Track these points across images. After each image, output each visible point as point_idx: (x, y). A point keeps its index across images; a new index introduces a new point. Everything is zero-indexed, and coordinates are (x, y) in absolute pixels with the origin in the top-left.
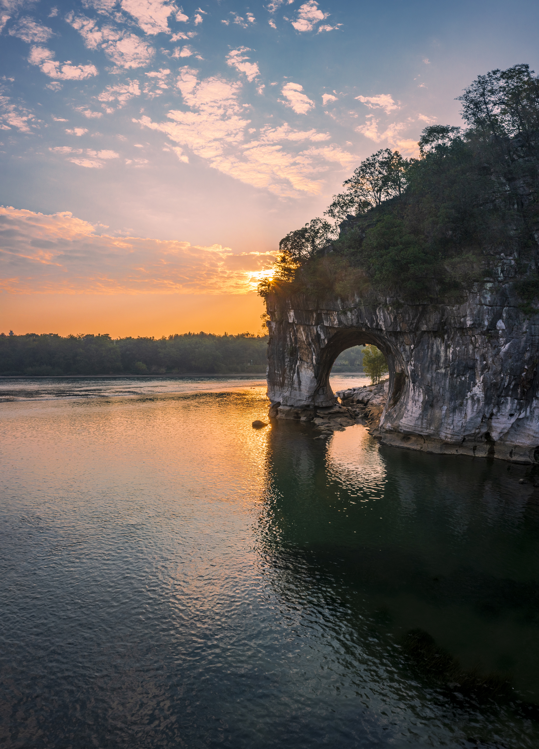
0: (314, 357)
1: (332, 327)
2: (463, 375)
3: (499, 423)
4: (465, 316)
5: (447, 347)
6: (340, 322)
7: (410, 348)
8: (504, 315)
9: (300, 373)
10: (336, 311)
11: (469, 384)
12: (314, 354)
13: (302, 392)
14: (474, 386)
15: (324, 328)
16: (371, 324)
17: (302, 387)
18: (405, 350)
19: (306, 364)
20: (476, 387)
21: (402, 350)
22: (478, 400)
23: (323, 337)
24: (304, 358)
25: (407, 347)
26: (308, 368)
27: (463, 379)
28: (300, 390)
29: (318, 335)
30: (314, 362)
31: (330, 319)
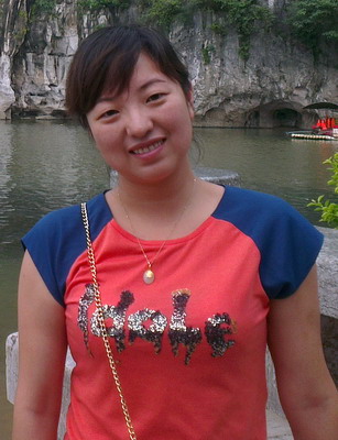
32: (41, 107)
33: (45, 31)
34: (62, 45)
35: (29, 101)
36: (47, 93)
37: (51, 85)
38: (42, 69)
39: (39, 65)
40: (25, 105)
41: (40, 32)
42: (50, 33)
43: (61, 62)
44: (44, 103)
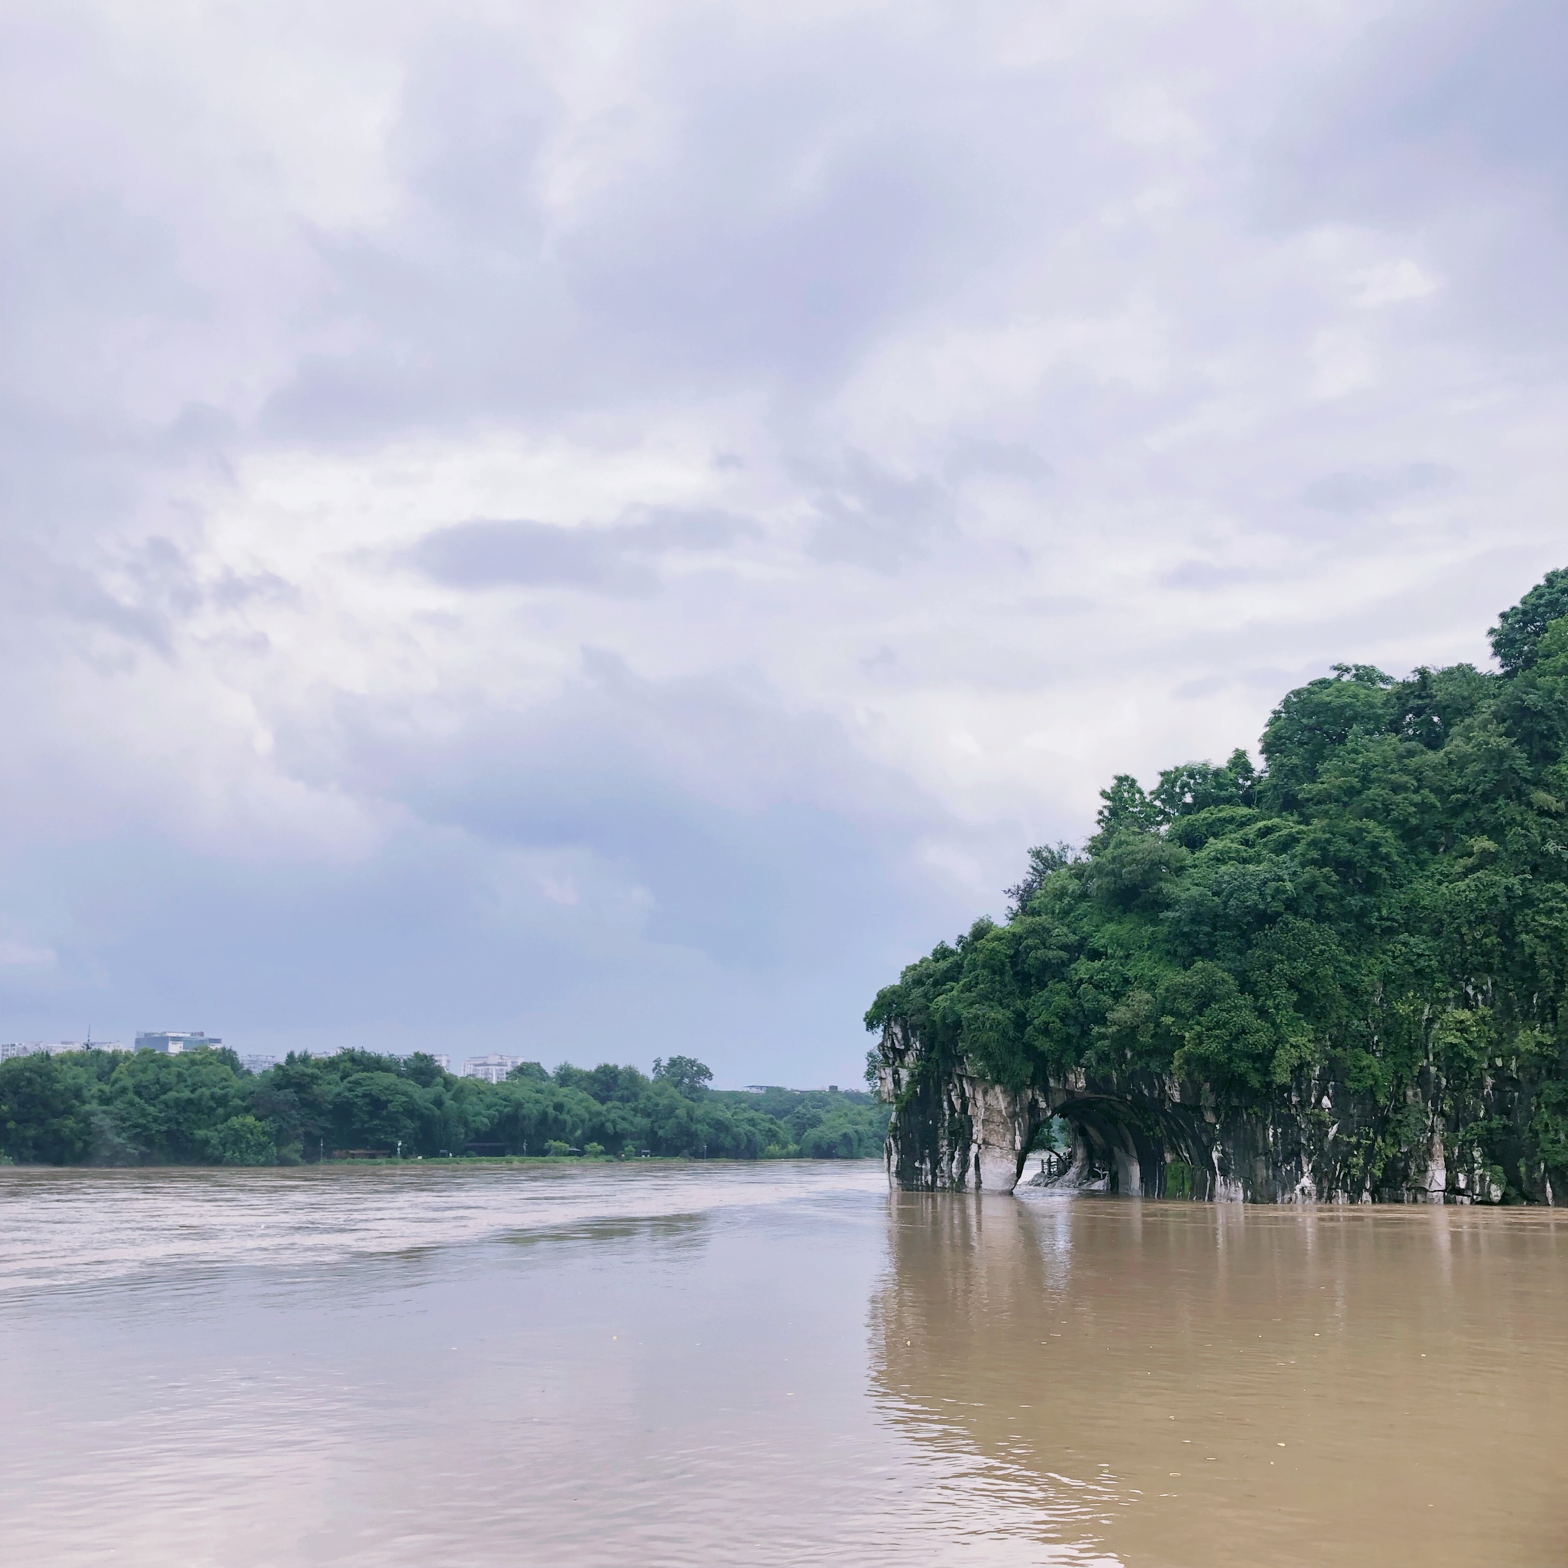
0: (1018, 1138)
1: (1071, 1092)
2: (1289, 1164)
6: (1092, 1084)
7: (1215, 1127)
8: (1330, 1091)
9: (981, 1166)
10: (1082, 1067)
11: (1297, 1174)
12: (1017, 1133)
14: (1302, 1177)
15: (1046, 1090)
16: (1151, 1092)
18: (1206, 1131)
19: (998, 1150)
20: (1305, 1177)
21: (1202, 1129)
22: (1310, 1194)
23: (1043, 1104)
24: (993, 1140)
25: (1210, 1127)
26: (1001, 1157)
27: (1289, 1168)
29: (1035, 1102)
30: (1018, 1146)
31: (1066, 1079)
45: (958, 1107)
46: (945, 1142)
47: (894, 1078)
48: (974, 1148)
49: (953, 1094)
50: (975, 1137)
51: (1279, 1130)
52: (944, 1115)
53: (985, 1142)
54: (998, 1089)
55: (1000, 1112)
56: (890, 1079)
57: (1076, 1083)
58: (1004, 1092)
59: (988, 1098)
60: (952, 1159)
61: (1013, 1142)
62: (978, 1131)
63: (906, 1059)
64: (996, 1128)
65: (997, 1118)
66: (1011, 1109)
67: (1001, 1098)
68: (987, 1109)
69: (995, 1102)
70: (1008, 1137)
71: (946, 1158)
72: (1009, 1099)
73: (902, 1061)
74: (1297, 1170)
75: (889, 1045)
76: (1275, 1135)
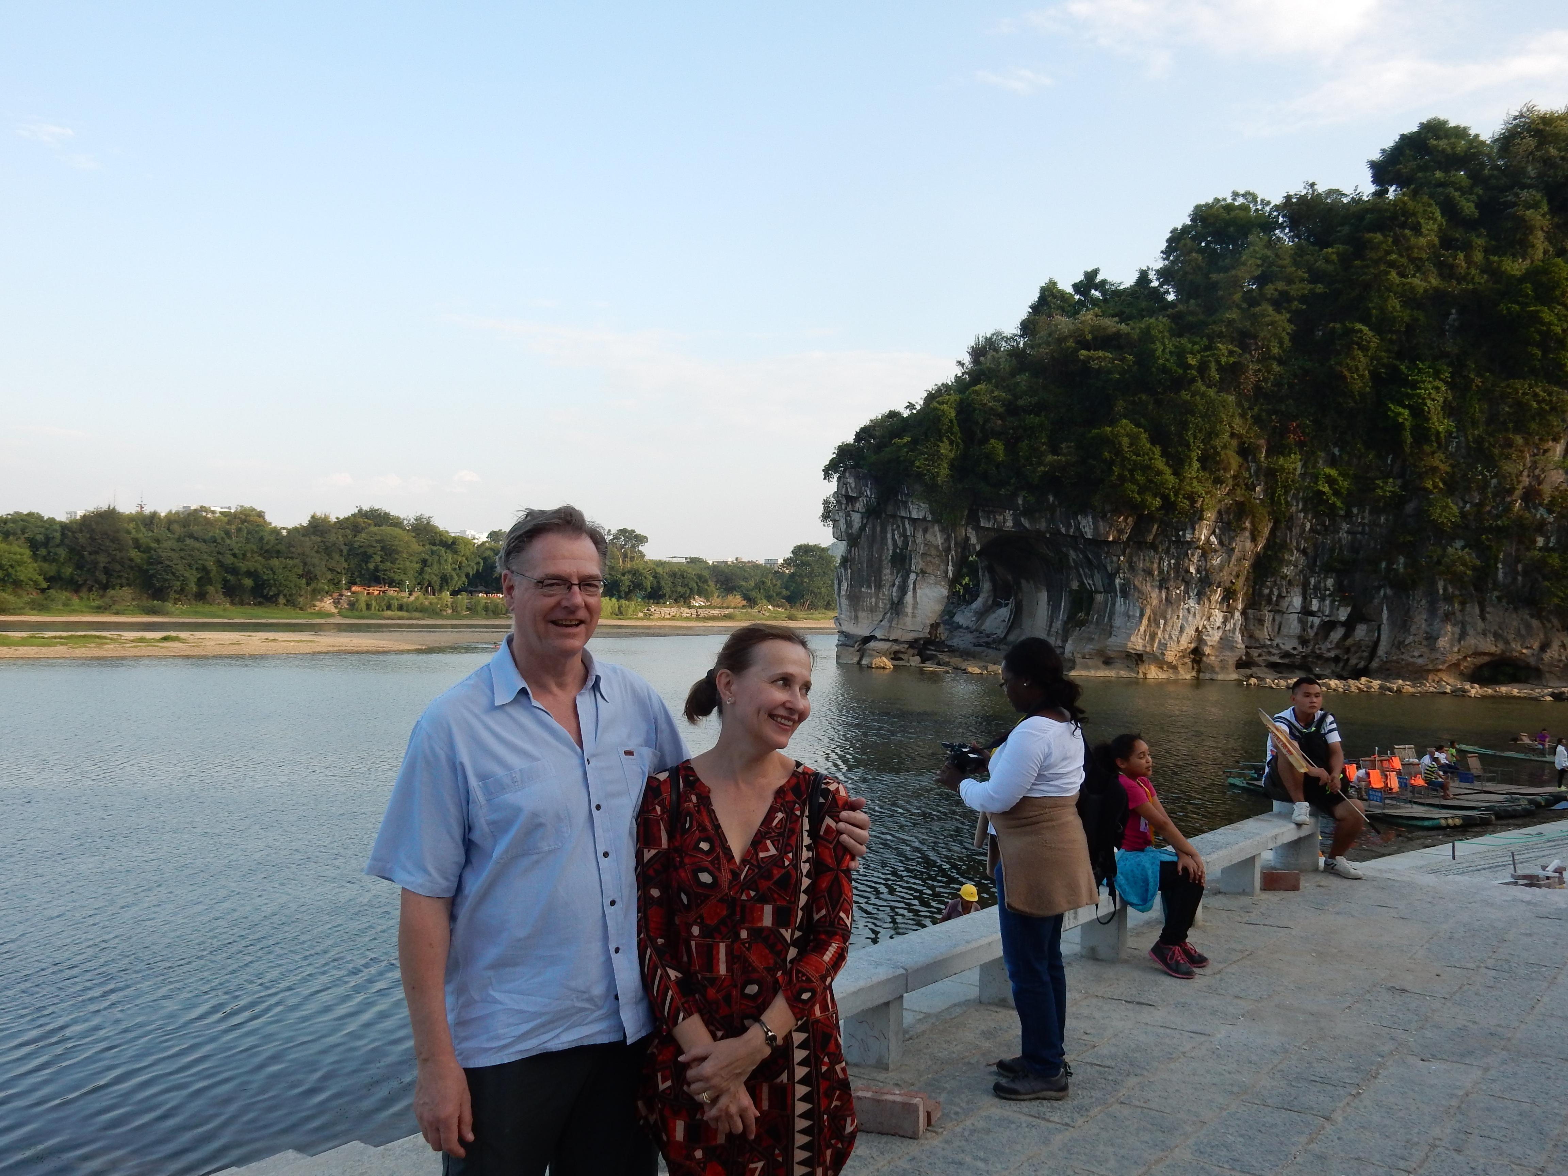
0: (950, 568)
1: (1000, 530)
2: (1178, 589)
3: (1208, 635)
4: (1184, 530)
5: (1161, 559)
6: (1017, 523)
7: (1119, 559)
8: (1217, 531)
9: (918, 591)
10: (1009, 510)
11: (1184, 596)
12: (950, 564)
13: (918, 619)
14: (1189, 599)
15: (977, 528)
16: (1067, 530)
17: (919, 612)
18: (1112, 562)
19: (933, 578)
21: (1108, 560)
23: (973, 540)
24: (930, 570)
25: (1115, 559)
26: (936, 584)
27: (1178, 592)
28: (914, 616)
29: (967, 539)
30: (950, 575)
31: (995, 520)
32: (1256, 659)
33: (1271, 592)
34: (1284, 604)
35: (1247, 654)
36: (1264, 646)
37: (1270, 640)
38: (1263, 625)
39: (1261, 622)
40: (1244, 657)
41: (1266, 591)
42: (1276, 593)
43: (1278, 618)
44: (1260, 655)
45: (900, 544)
46: (888, 571)
47: (846, 520)
48: (913, 576)
49: (896, 532)
50: (913, 568)
51: (1173, 561)
52: (888, 549)
53: (923, 572)
54: (937, 528)
55: (937, 547)
56: (843, 521)
57: (1004, 523)
58: (942, 530)
59: (928, 536)
60: (894, 585)
61: (946, 572)
62: (916, 564)
63: (857, 505)
64: (933, 560)
65: (933, 552)
66: (946, 545)
67: (938, 536)
68: (926, 545)
69: (934, 539)
70: (943, 567)
71: (887, 585)
72: (945, 536)
73: (853, 506)
74: (1185, 594)
75: (843, 493)
76: (1169, 564)
